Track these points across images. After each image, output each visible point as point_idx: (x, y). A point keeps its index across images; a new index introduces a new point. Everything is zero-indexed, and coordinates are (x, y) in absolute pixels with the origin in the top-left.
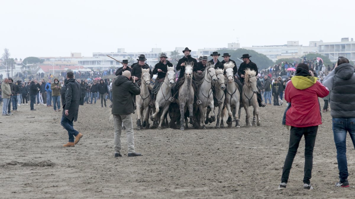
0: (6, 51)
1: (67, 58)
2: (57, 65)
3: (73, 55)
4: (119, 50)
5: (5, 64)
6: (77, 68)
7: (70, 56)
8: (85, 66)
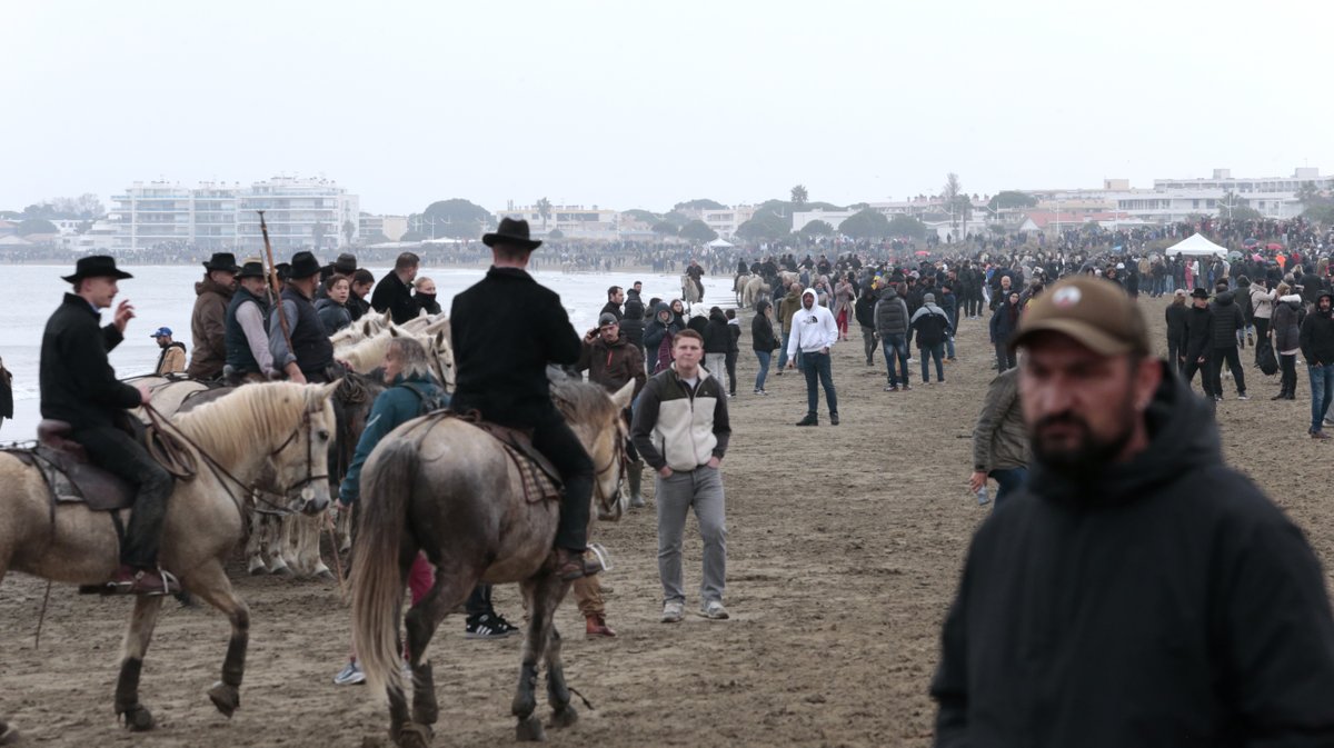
0: (952, 178)
1: (1096, 192)
2: (1067, 210)
3: (1109, 184)
4: (1217, 173)
5: (949, 210)
6: (1112, 217)
7: (1102, 186)
8: (1130, 212)
